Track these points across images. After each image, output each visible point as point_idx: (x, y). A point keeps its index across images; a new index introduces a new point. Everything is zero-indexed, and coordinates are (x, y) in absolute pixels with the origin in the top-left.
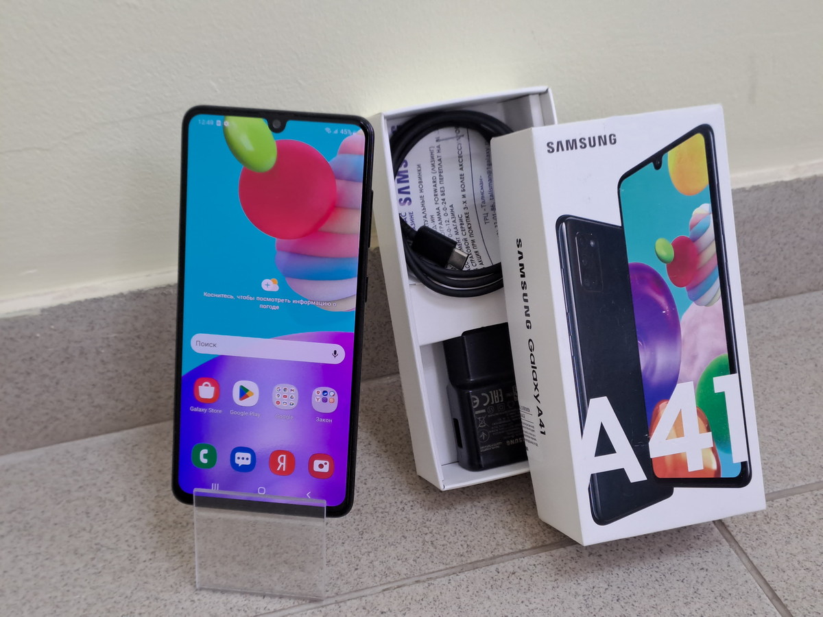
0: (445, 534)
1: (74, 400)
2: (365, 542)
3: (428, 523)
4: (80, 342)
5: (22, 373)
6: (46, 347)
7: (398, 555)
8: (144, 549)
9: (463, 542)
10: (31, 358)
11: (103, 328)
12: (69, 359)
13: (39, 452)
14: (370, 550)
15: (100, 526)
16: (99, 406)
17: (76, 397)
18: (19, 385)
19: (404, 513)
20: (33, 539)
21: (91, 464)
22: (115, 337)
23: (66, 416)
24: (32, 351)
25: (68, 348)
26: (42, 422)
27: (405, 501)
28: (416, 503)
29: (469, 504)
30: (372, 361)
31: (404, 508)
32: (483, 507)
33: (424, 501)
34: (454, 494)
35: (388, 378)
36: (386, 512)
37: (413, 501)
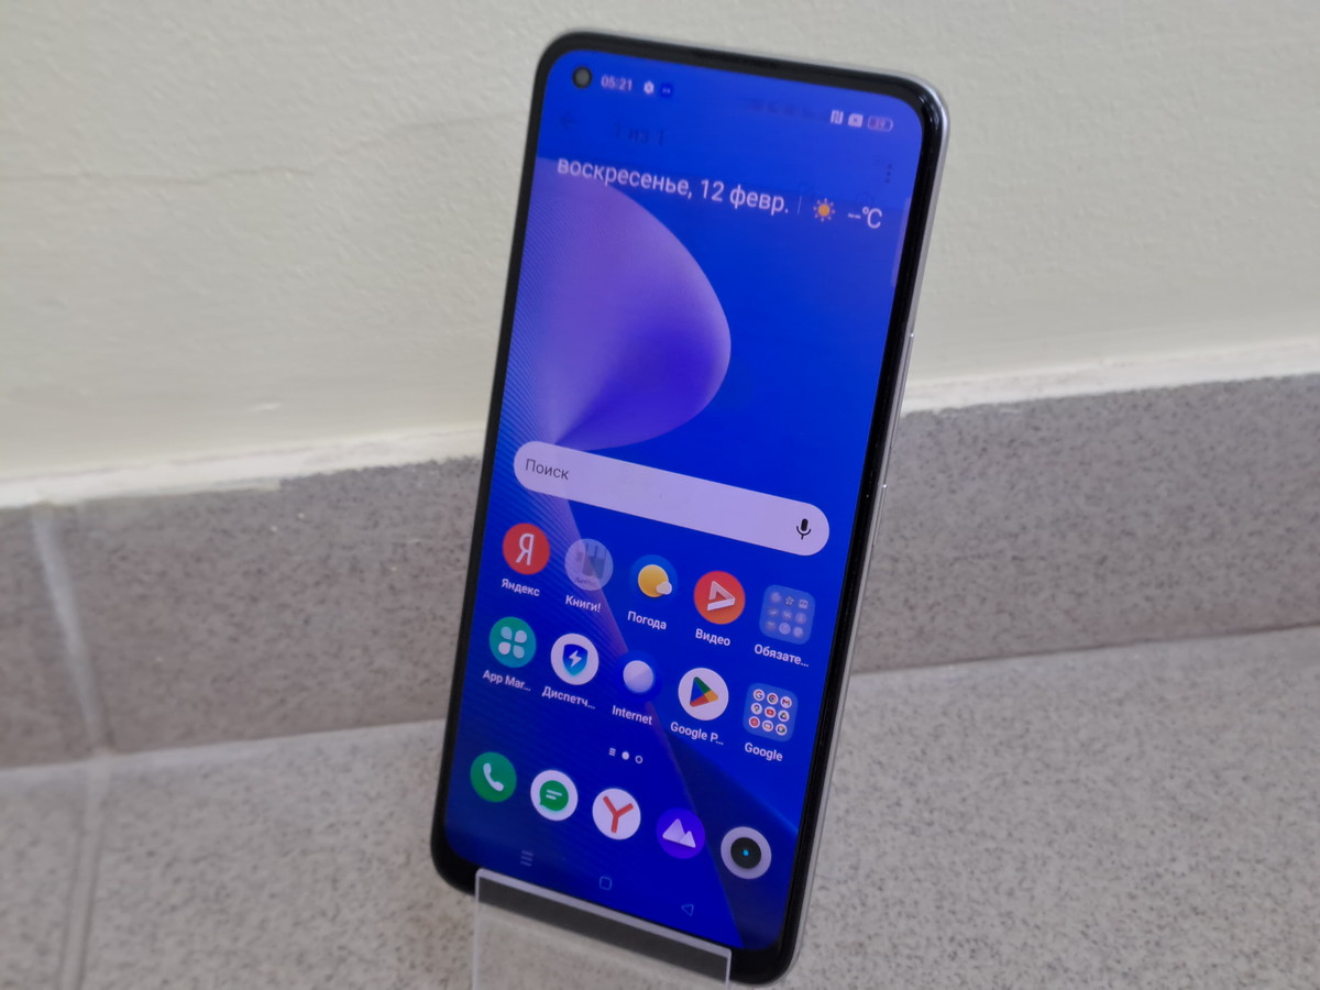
1: (336, 656)
4: (352, 548)
5: (242, 598)
6: (288, 553)
11: (396, 525)
12: (330, 578)
16: (381, 671)
17: (339, 650)
18: (237, 620)
21: (357, 782)
22: (418, 544)
23: (320, 684)
24: (262, 558)
25: (328, 557)
26: (277, 691)
27: (959, 937)
28: (982, 944)
29: (1096, 962)
30: (921, 631)
31: (955, 953)
32: (1125, 975)
33: (999, 943)
34: (1065, 935)
35: (951, 668)
36: (916, 957)
37: (976, 940)
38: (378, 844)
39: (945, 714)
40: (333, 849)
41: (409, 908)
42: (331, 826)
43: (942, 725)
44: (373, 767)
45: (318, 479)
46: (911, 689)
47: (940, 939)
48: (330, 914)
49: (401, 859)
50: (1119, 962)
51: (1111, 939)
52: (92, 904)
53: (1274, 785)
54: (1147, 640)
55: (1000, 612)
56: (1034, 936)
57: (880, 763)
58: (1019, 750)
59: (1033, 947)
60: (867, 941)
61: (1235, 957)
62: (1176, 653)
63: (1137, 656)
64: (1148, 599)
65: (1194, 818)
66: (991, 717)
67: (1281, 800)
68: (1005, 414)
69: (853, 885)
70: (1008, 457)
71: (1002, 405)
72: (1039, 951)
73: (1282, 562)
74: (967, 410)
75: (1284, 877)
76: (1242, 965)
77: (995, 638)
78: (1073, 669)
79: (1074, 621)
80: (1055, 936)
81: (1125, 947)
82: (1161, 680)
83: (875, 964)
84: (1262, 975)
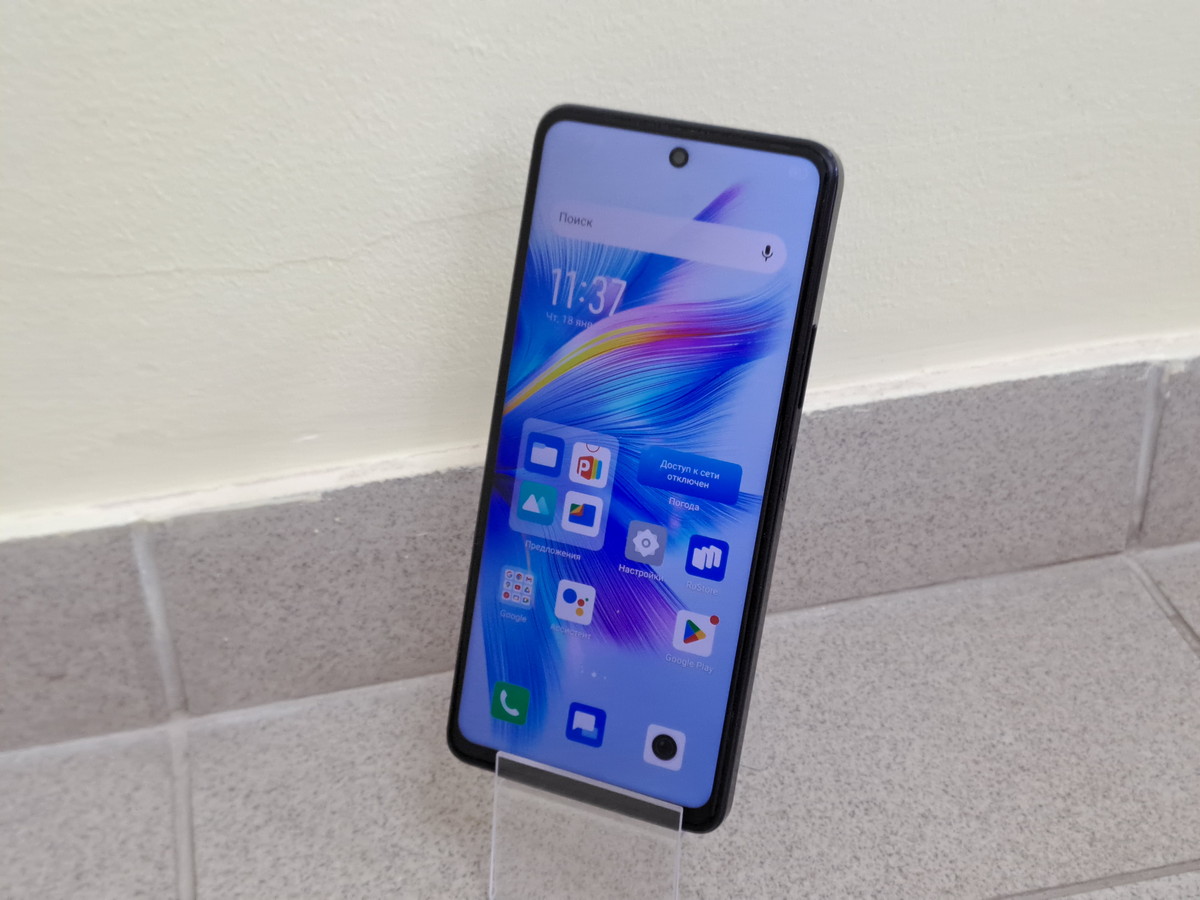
0: (921, 856)
1: (361, 628)
2: (795, 864)
3: (893, 838)
4: (375, 543)
5: (291, 587)
6: (327, 549)
7: (848, 885)
8: (464, 856)
9: (949, 872)
10: (304, 565)
11: (408, 523)
12: (358, 566)
13: (310, 703)
14: (803, 875)
15: (398, 819)
16: (396, 638)
17: (364, 623)
18: (287, 603)
19: (854, 820)
20: (302, 834)
21: (383, 724)
22: (425, 536)
23: (349, 651)
24: (307, 554)
25: (357, 550)
26: (315, 659)
27: (855, 801)
28: (872, 805)
29: (956, 811)
30: (800, 582)
31: (854, 812)
32: (978, 817)
33: (885, 802)
34: (932, 793)
35: (823, 608)
36: (826, 817)
37: (868, 802)
38: (409, 768)
39: (823, 642)
40: (374, 775)
41: (441, 813)
42: (369, 758)
43: (822, 650)
44: (394, 711)
45: (351, 490)
46: (795, 625)
47: (841, 803)
48: (381, 822)
49: (428, 778)
50: (972, 809)
51: (964, 792)
52: (192, 830)
53: (1069, 676)
54: (966, 578)
55: (859, 562)
56: (909, 795)
57: (780, 681)
58: (882, 664)
59: (909, 804)
60: (788, 809)
61: (1055, 798)
62: (988, 585)
63: (959, 591)
64: (964, 546)
65: (1014, 703)
66: (858, 642)
67: (1075, 686)
68: (858, 413)
69: (772, 771)
70: (860, 445)
71: (855, 406)
72: (914, 806)
73: (1059, 513)
74: (830, 411)
75: (1083, 740)
76: (1060, 804)
77: (855, 583)
78: (914, 602)
79: (912, 566)
80: (924, 795)
81: (975, 798)
82: (978, 606)
83: (797, 824)
84: (1075, 809)
